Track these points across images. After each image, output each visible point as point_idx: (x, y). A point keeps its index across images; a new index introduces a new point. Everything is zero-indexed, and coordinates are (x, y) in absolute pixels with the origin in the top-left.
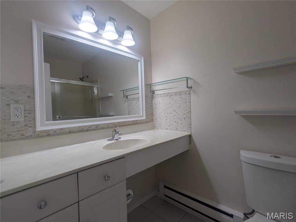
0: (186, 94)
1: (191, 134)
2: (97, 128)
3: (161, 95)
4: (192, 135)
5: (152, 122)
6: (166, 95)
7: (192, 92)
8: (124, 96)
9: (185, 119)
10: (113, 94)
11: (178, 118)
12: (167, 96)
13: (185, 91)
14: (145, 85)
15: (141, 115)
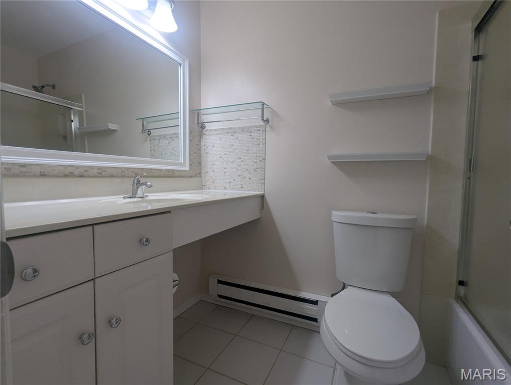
0: (259, 130)
1: (264, 194)
2: (101, 174)
3: (216, 131)
4: (266, 195)
5: (199, 177)
6: (226, 131)
7: (268, 129)
8: (143, 131)
9: (255, 170)
10: (117, 126)
11: (245, 170)
12: (228, 133)
13: (257, 126)
14: (190, 111)
15: (182, 162)
